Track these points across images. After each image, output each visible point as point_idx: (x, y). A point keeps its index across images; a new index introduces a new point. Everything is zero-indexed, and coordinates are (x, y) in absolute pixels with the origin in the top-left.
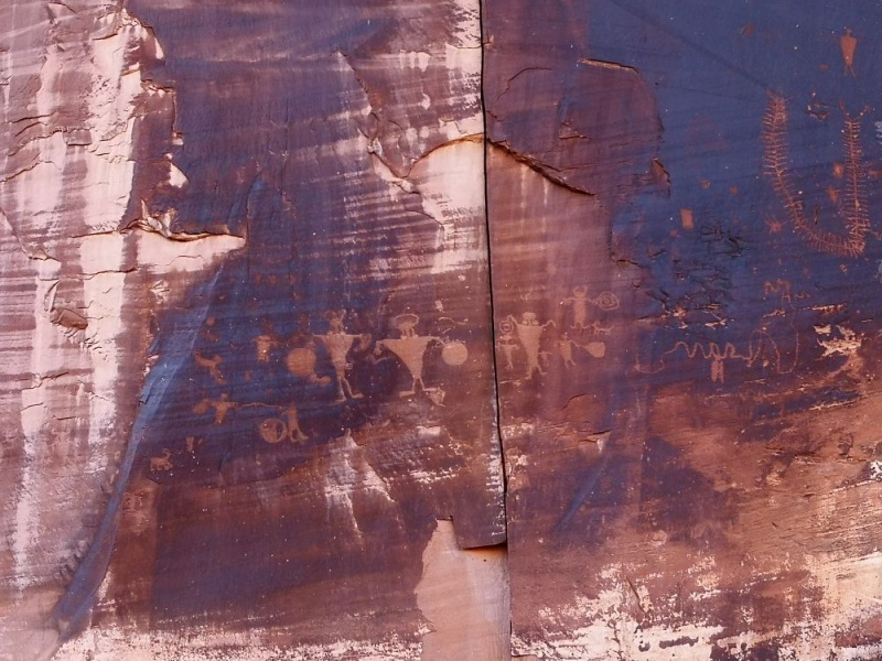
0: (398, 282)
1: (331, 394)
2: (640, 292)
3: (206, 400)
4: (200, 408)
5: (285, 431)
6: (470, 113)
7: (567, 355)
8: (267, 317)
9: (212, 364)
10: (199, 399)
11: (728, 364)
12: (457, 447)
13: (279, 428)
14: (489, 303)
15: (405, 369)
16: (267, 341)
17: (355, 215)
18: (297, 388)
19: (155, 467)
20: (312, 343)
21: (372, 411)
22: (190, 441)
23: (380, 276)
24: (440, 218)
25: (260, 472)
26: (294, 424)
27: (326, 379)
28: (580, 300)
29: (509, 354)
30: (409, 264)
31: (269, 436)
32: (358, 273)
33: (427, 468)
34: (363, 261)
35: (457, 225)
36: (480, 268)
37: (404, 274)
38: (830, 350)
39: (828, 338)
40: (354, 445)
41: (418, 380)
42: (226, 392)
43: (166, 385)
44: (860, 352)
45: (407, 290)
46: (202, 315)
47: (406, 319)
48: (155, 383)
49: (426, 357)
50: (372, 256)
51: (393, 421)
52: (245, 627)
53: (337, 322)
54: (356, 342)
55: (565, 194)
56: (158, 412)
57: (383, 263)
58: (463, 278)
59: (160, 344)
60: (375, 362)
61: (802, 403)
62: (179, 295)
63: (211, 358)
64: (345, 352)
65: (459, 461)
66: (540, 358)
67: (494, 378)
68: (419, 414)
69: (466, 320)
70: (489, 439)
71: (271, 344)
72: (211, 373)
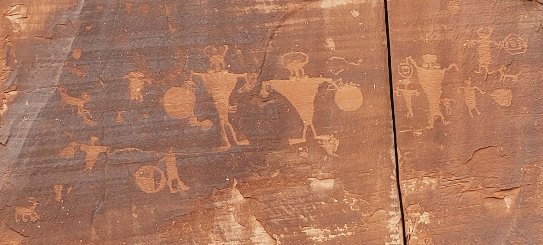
1: (215, 140)
4: (69, 152)
5: (163, 180)
8: (141, 51)
10: (67, 141)
12: (353, 201)
13: (157, 178)
14: (385, 43)
21: (259, 160)
22: (58, 189)
23: (266, 9)
27: (207, 123)
31: (146, 185)
33: (322, 226)
36: (374, 4)
37: (292, 7)
40: (240, 198)
41: (309, 127)
43: (29, 125)
45: (295, 24)
46: (66, 47)
49: (317, 101)
54: (241, 83)
56: (21, 156)
58: (356, 14)
59: (21, 77)
60: (262, 105)
65: (355, 217)
67: (392, 127)
68: (310, 164)
69: (361, 61)
70: (387, 194)
71: (145, 82)
72: (79, 113)
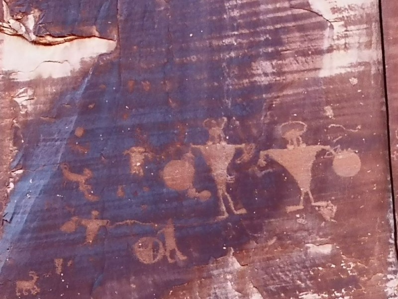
0: (283, 87)
1: (212, 209)
3: (75, 218)
4: (69, 227)
5: (161, 251)
8: (141, 126)
9: (81, 179)
10: (68, 216)
12: (350, 266)
13: (155, 248)
14: (384, 109)
15: (293, 182)
16: (141, 153)
17: (236, 13)
18: (175, 204)
19: (21, 291)
20: (189, 154)
21: (258, 228)
22: (58, 262)
23: (264, 81)
24: (328, 16)
26: (171, 243)
27: (206, 194)
30: (295, 67)
31: (144, 255)
32: (240, 77)
33: (318, 290)
34: (245, 64)
35: (348, 22)
36: (373, 71)
37: (290, 77)
40: (237, 266)
41: (307, 194)
42: (96, 209)
43: (32, 201)
45: (295, 95)
46: (69, 125)
47: (292, 126)
48: (20, 201)
49: (315, 169)
50: (254, 58)
51: (280, 238)
53: (217, 131)
54: (238, 153)
56: (23, 232)
57: (266, 66)
58: (354, 81)
59: (26, 157)
60: (260, 174)
62: (44, 104)
63: (80, 171)
64: (227, 163)
65: (353, 282)
67: (391, 191)
68: (308, 230)
69: (359, 127)
70: (386, 257)
71: (145, 156)
72: (81, 188)
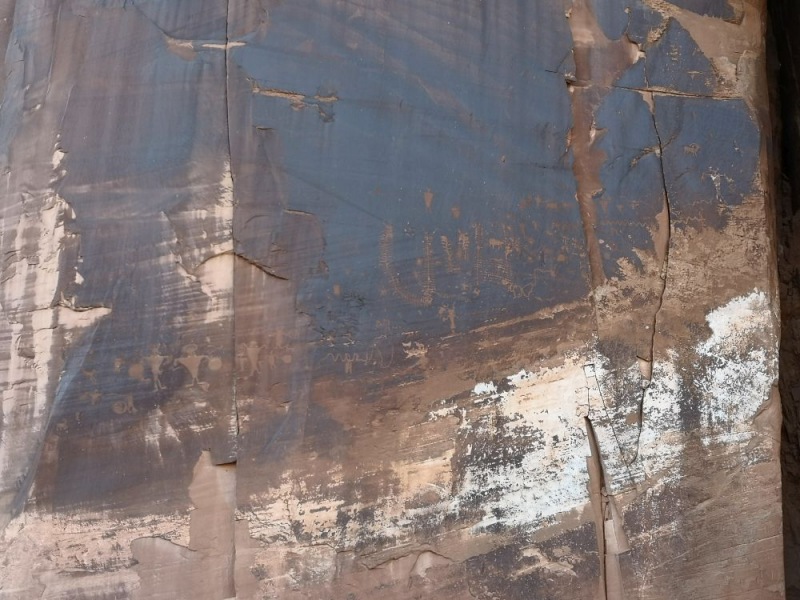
0: (188, 328)
1: (151, 387)
2: (310, 328)
3: (87, 393)
4: (83, 397)
6: (226, 240)
7: (272, 362)
9: (91, 374)
10: (83, 392)
11: (354, 364)
14: (233, 337)
16: (119, 361)
17: (167, 294)
18: (134, 385)
19: (59, 428)
20: (142, 361)
21: (171, 395)
24: (210, 295)
25: (112, 429)
26: (131, 404)
27: (149, 380)
28: (279, 334)
29: (242, 363)
30: (193, 319)
32: (167, 324)
33: (199, 423)
34: (170, 319)
35: (218, 297)
38: (410, 355)
39: (410, 349)
40: (161, 413)
41: (195, 378)
42: (97, 389)
43: (66, 386)
44: (426, 355)
45: (193, 332)
47: (191, 347)
50: (175, 315)
52: (100, 509)
53: (156, 350)
55: (273, 280)
56: (62, 400)
57: (180, 319)
60: (174, 370)
61: (393, 383)
62: (77, 339)
63: (91, 371)
64: (159, 365)
66: (258, 365)
68: (195, 396)
69: (222, 346)
71: (121, 363)
72: (90, 379)
